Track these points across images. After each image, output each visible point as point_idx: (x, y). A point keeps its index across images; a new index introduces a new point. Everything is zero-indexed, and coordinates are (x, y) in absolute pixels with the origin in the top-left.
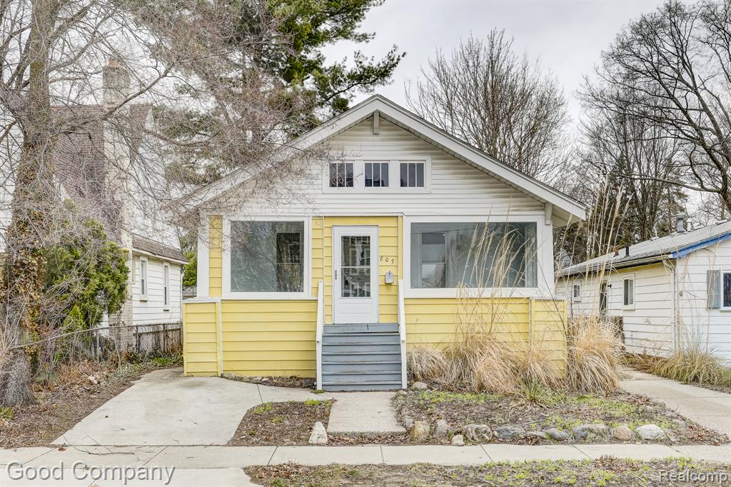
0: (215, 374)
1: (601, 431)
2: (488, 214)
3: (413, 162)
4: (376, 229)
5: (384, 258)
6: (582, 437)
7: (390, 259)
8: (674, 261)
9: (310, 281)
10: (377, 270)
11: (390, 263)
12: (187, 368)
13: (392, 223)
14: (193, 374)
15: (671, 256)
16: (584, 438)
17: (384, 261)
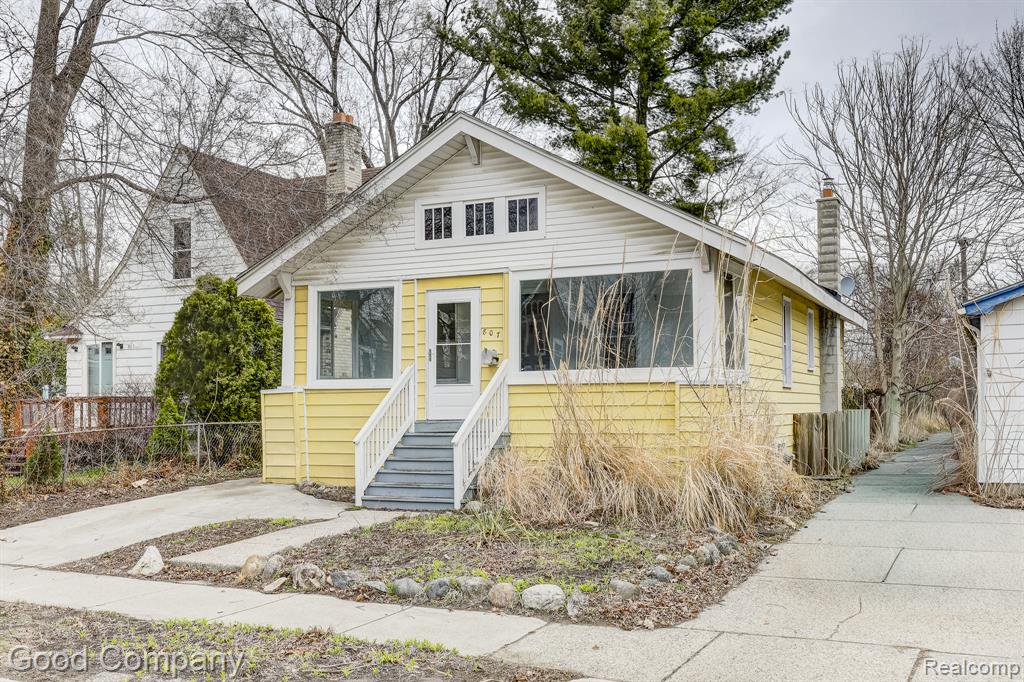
0: (294, 481)
1: (469, 589)
2: (621, 261)
3: (525, 197)
4: (478, 291)
5: (488, 331)
6: (437, 595)
7: (495, 332)
9: (400, 364)
10: (478, 347)
11: (495, 337)
12: (267, 473)
13: (495, 282)
14: (273, 481)
16: (440, 597)
17: (487, 335)
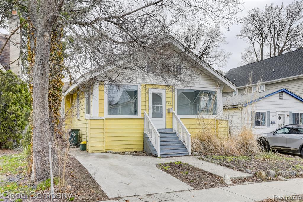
0: (103, 151)
4: (164, 90)
5: (167, 102)
7: (170, 103)
8: (242, 107)
9: (141, 111)
10: (165, 107)
11: (169, 104)
12: (91, 149)
13: (170, 88)
14: (93, 152)
15: (242, 106)
